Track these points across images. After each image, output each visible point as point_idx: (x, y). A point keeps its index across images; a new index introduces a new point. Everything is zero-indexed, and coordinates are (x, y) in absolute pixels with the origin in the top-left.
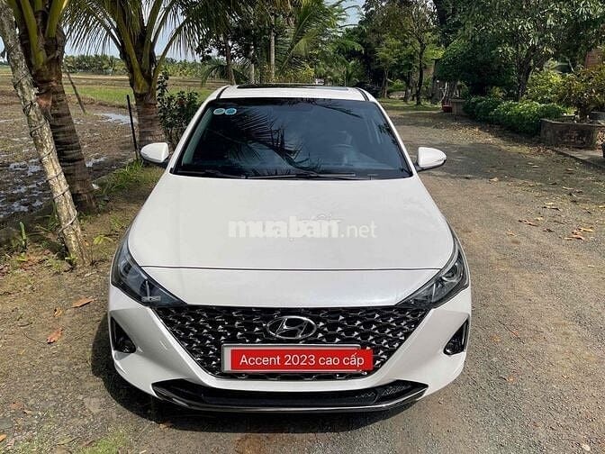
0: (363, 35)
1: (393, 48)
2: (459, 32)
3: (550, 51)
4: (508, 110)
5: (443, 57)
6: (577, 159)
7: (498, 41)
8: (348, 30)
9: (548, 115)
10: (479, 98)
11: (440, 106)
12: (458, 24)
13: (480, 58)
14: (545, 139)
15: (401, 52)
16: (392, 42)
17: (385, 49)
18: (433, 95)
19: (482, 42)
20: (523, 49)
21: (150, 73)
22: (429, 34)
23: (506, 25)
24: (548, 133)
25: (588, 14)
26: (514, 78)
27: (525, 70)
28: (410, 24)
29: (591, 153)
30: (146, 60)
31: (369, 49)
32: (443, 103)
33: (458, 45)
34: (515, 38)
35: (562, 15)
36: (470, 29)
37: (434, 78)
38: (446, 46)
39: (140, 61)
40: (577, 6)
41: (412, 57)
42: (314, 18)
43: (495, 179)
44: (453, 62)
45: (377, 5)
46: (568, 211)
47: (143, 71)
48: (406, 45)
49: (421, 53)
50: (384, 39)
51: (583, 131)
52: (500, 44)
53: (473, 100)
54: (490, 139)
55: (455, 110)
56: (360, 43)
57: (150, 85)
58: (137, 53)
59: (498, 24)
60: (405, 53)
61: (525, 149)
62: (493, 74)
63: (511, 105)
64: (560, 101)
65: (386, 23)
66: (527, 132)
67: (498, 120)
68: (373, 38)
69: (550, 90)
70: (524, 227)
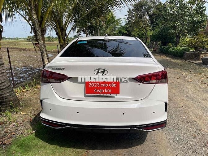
0: (127, 28)
1: (137, 32)
2: (157, 26)
3: (186, 31)
4: (173, 50)
5: (153, 34)
6: (194, 63)
7: (169, 29)
8: (122, 27)
9: (185, 51)
10: (164, 46)
11: (153, 50)
12: (157, 24)
13: (164, 34)
14: (184, 58)
15: (139, 33)
16: (136, 30)
17: (134, 32)
18: (150, 46)
19: (164, 29)
20: (177, 31)
21: (65, 38)
22: (148, 27)
23: (171, 24)
24: (186, 56)
25: (197, 20)
26: (175, 40)
27: (178, 37)
28: (142, 24)
29: (199, 61)
30: (64, 34)
31: (129, 32)
32: (153, 49)
33: (157, 30)
34: (175, 28)
35: (189, 21)
36: (160, 25)
37: (150, 41)
38: (154, 31)
39: (62, 35)
40: (194, 18)
41: (143, 35)
42: (112, 23)
43: (169, 68)
44: (156, 36)
45: (131, 19)
46: (189, 75)
47: (63, 38)
48: (141, 31)
49: (146, 33)
50: (134, 29)
51: (196, 55)
52: (170, 30)
53: (163, 47)
54: (168, 58)
55: (157, 50)
56: (126, 30)
57: (65, 42)
58: (61, 33)
59: (169, 24)
60: (141, 33)
61: (179, 61)
62: (168, 39)
63: (174, 48)
64: (188, 46)
65: (134, 24)
66: (179, 56)
67: (170, 53)
68: (130, 29)
69: (186, 43)
70: (175, 79)
